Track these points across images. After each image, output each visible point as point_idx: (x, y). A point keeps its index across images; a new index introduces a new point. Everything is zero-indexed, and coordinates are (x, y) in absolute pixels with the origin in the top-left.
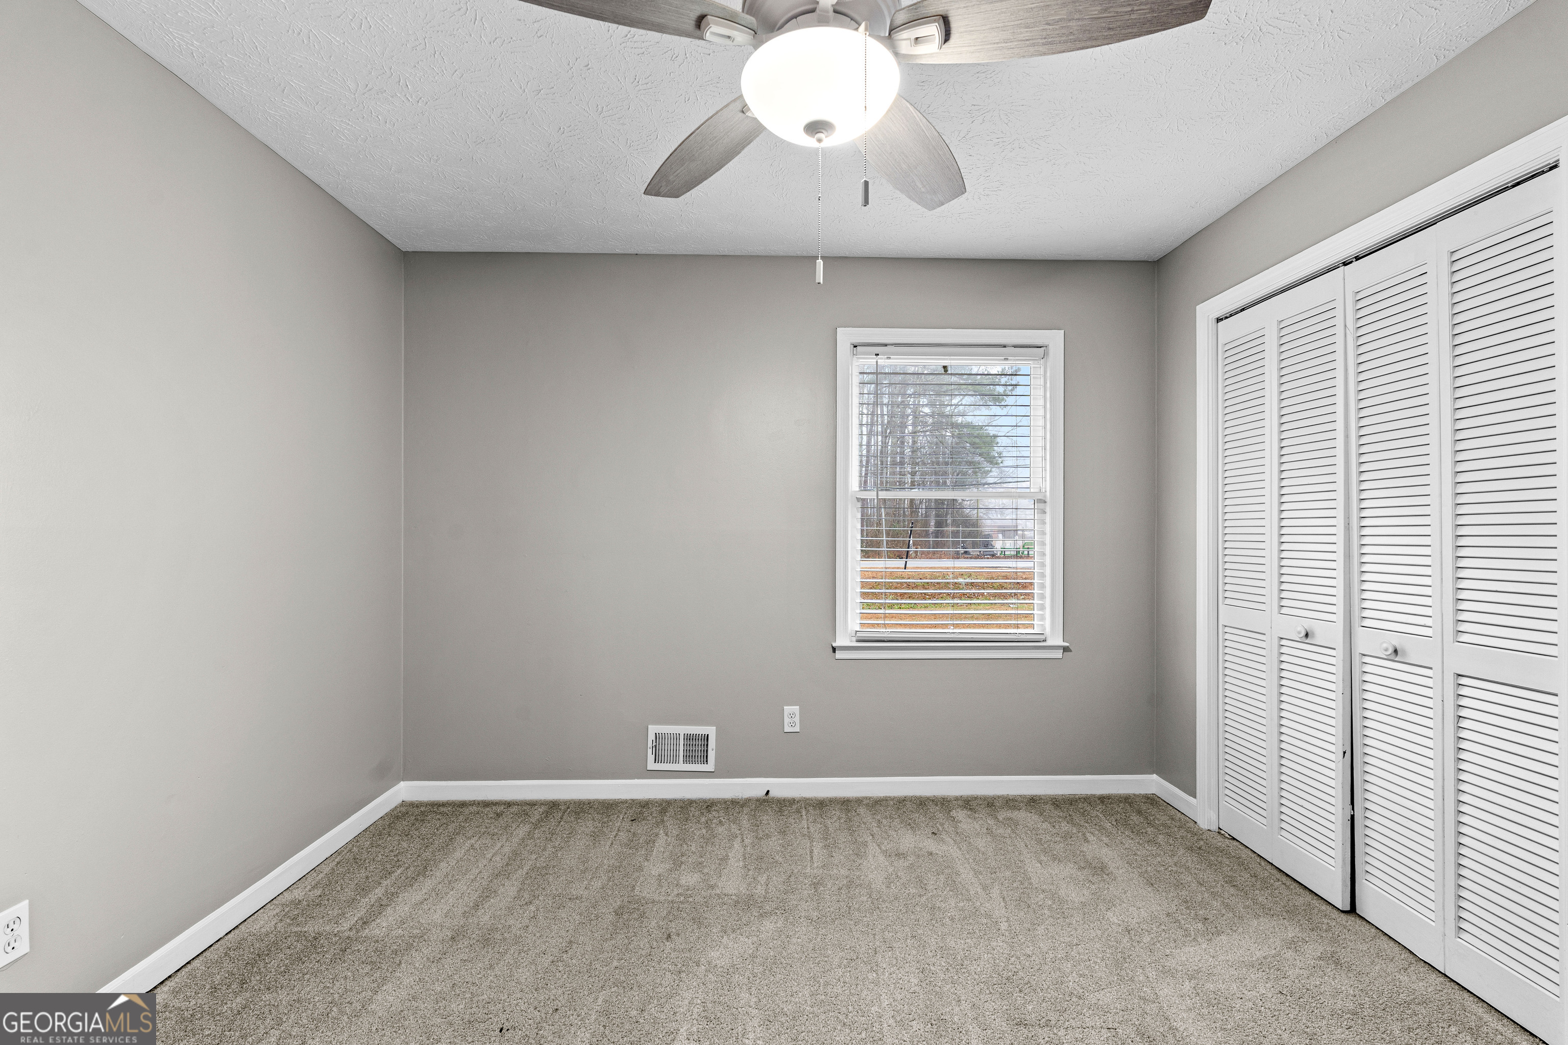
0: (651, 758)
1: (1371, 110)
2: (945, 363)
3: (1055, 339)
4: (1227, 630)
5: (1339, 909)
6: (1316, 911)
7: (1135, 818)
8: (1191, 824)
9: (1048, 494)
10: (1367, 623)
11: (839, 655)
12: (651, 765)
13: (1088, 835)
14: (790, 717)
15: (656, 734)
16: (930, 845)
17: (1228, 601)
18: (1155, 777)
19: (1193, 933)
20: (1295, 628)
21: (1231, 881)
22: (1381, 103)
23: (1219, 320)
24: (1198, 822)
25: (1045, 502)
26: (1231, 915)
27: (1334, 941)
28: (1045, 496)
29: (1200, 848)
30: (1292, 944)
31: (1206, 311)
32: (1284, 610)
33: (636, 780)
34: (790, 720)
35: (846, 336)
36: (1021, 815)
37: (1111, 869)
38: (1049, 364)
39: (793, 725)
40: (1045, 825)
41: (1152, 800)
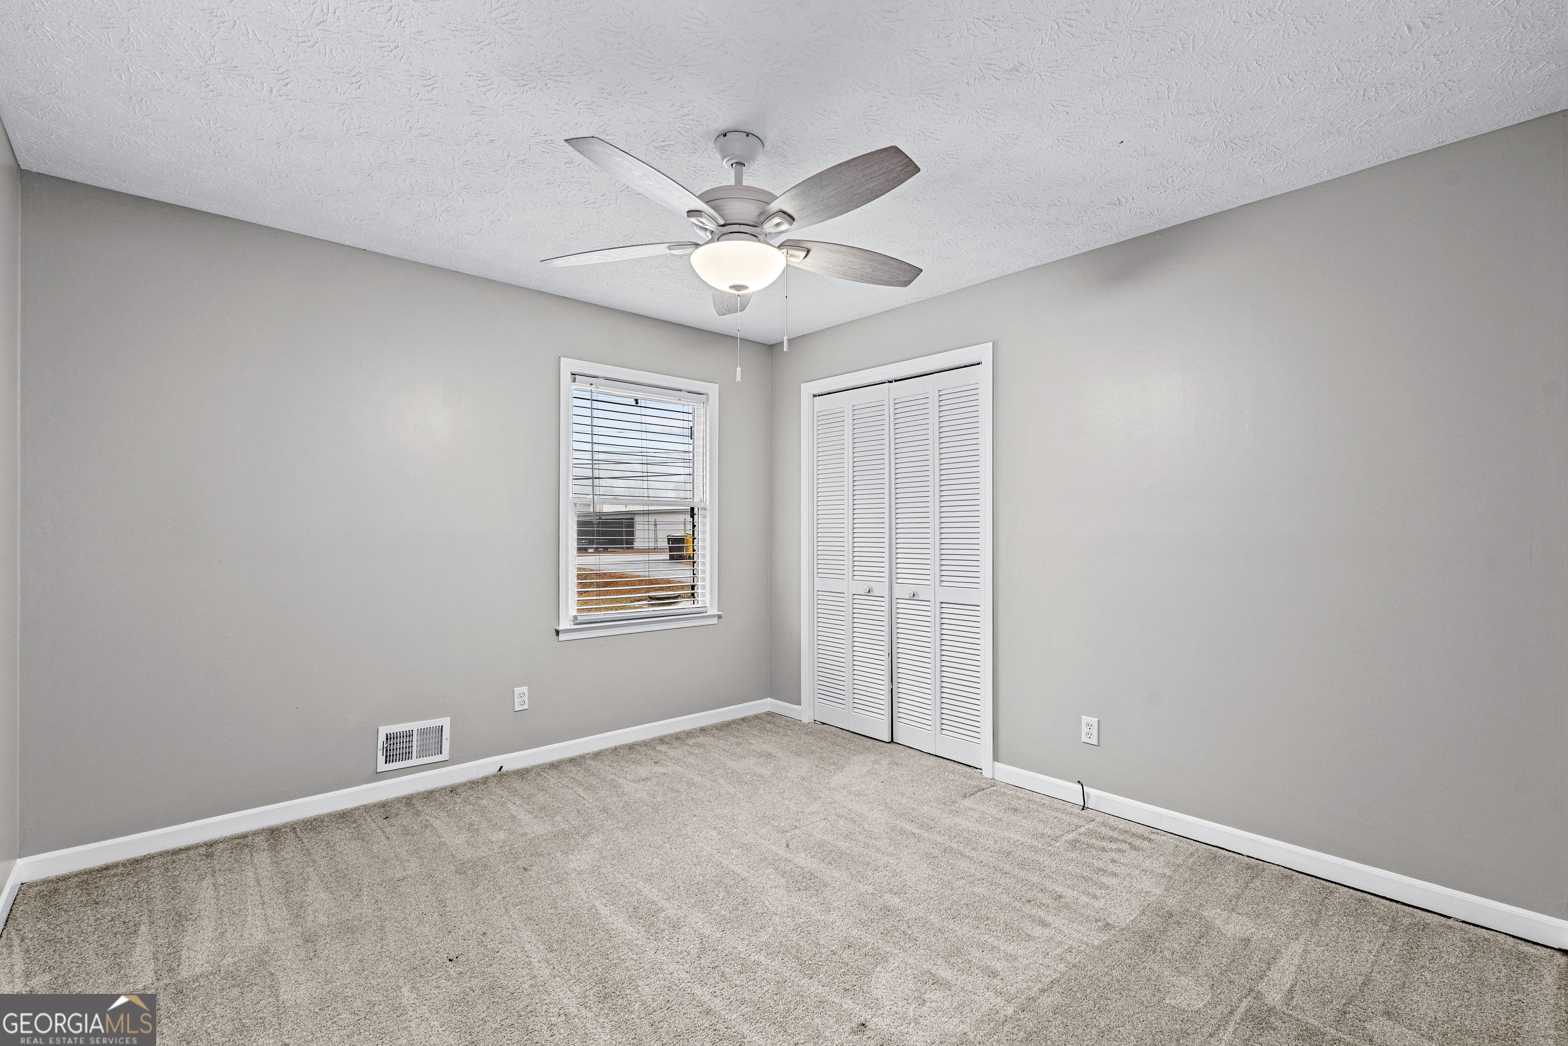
0: (381, 759)
1: (905, 304)
2: (637, 396)
3: (712, 389)
4: (819, 593)
5: (886, 742)
6: (877, 746)
7: (769, 726)
8: (799, 722)
9: (708, 503)
10: (899, 581)
11: (562, 637)
12: (382, 766)
13: (749, 740)
14: (520, 697)
15: (387, 734)
16: (659, 769)
17: (820, 575)
18: (769, 699)
19: (833, 771)
20: (864, 587)
21: (834, 743)
22: (910, 302)
23: (815, 396)
24: (802, 720)
25: (706, 509)
26: (844, 758)
27: (891, 755)
28: (706, 505)
29: (811, 732)
30: (875, 762)
31: (808, 389)
32: (855, 578)
33: (364, 785)
34: (519, 700)
35: (568, 366)
36: (702, 739)
37: (774, 754)
38: (708, 408)
39: (523, 704)
40: (721, 741)
41: (769, 714)
